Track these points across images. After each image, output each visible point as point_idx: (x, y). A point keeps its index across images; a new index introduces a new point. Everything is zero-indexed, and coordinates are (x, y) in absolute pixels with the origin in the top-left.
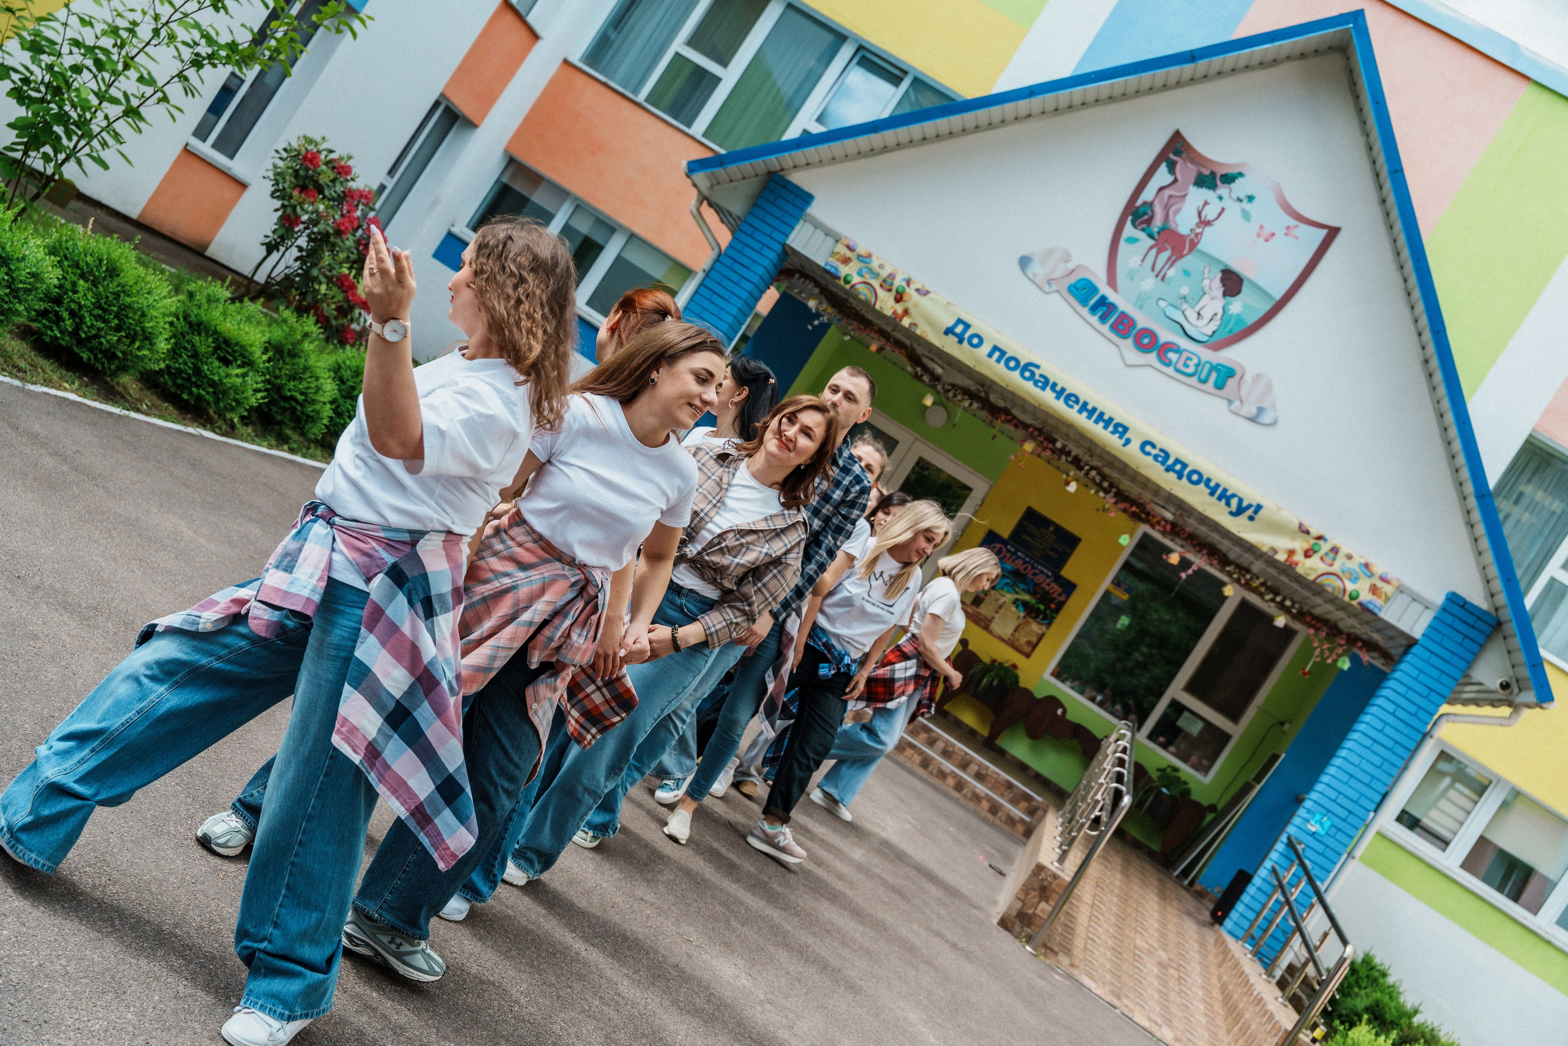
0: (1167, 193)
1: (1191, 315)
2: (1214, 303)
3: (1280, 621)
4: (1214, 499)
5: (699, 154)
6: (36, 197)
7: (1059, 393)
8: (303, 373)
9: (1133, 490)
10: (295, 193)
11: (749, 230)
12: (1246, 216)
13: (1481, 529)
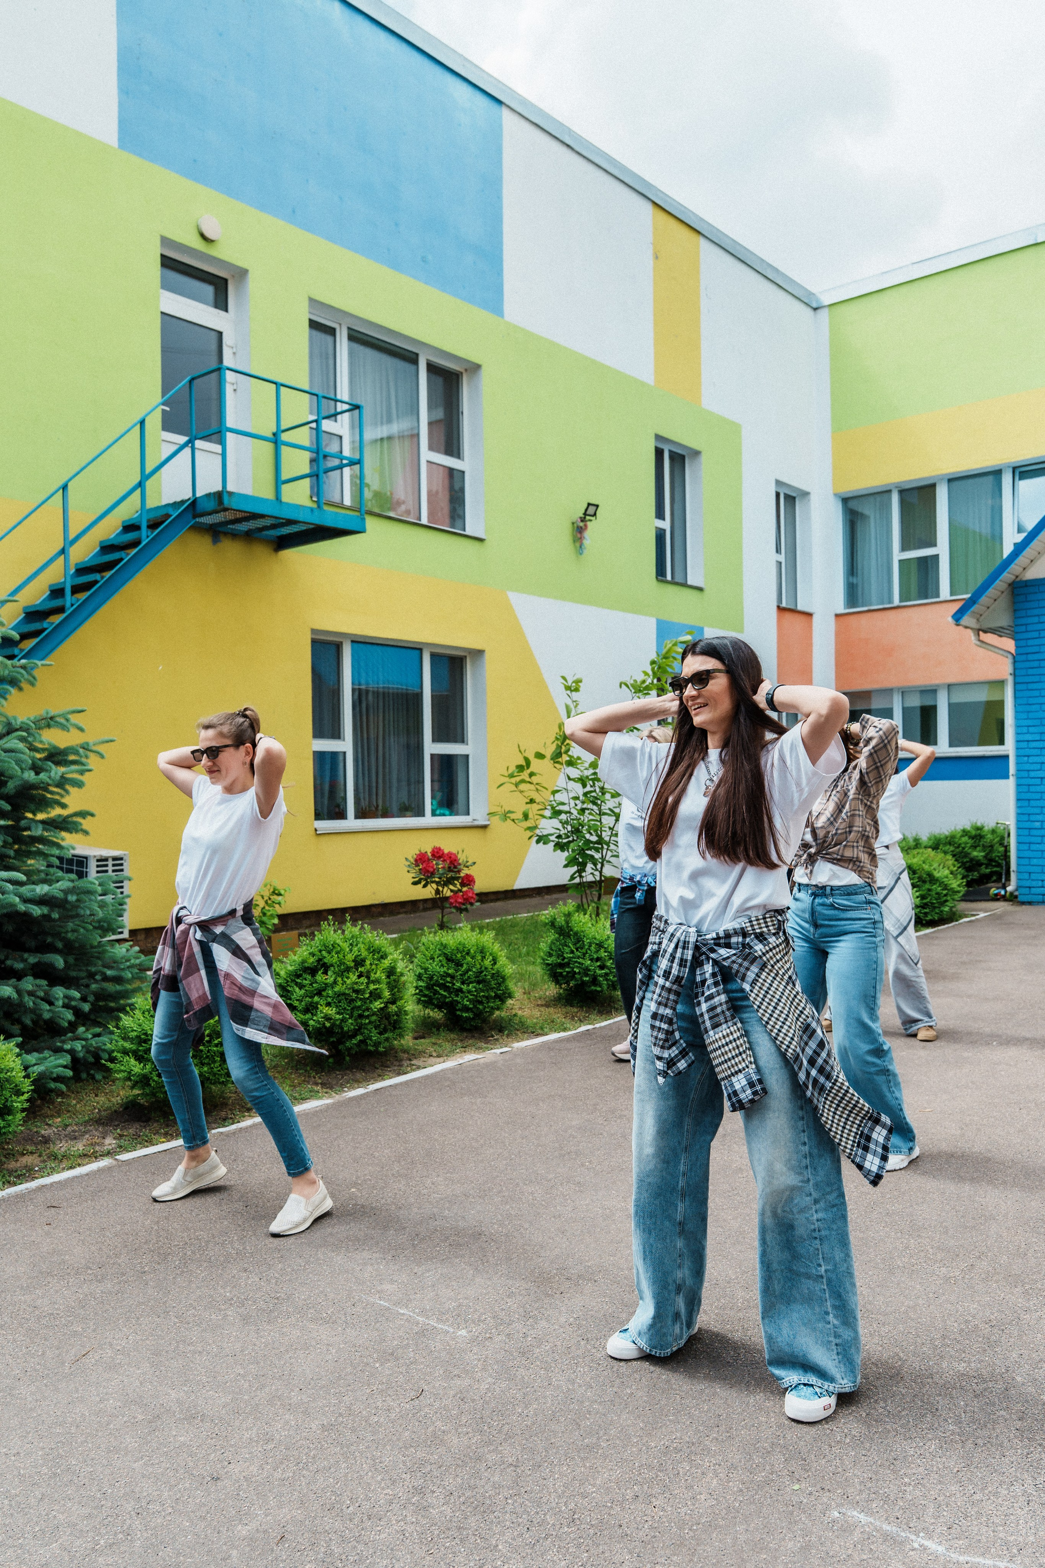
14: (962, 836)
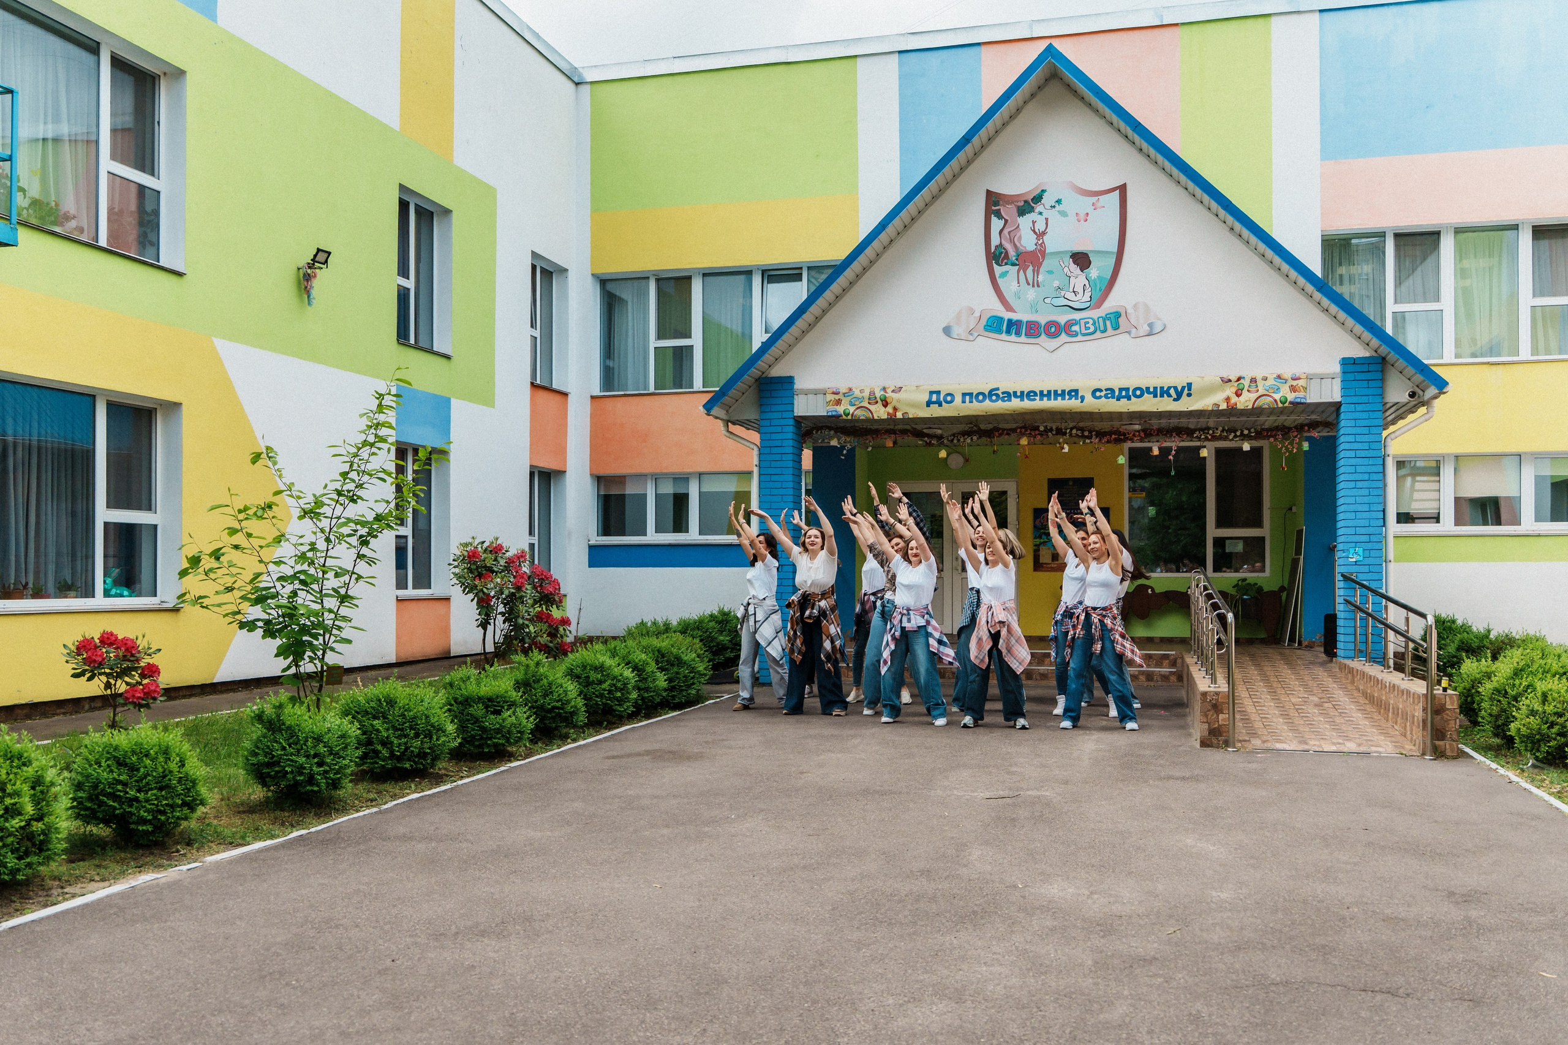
0: (1006, 232)
1: (1070, 295)
2: (1079, 279)
3: (1246, 447)
4: (1159, 399)
5: (707, 397)
6: (320, 690)
7: (1021, 396)
8: (551, 688)
9: (1106, 426)
10: (477, 582)
11: (767, 423)
12: (1063, 214)
14: (710, 621)
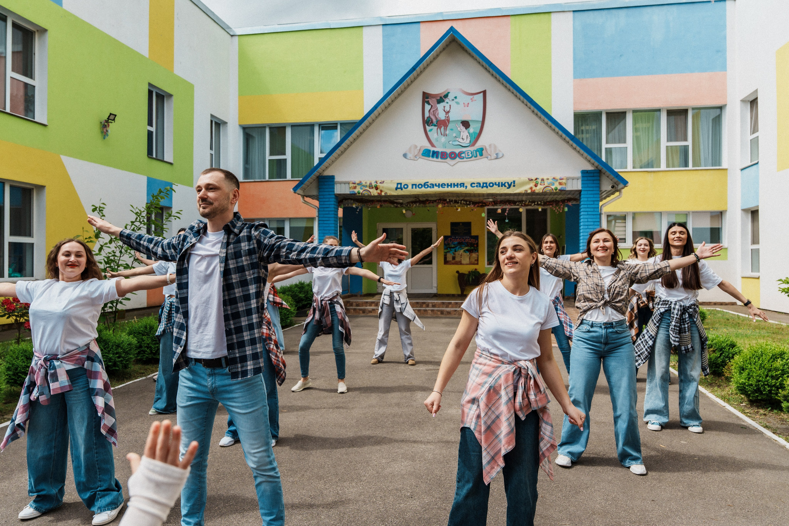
0: (432, 111)
1: (461, 140)
2: (465, 133)
3: (540, 209)
4: (500, 188)
5: (295, 184)
6: (115, 321)
7: (439, 186)
9: (477, 199)
11: (322, 196)
12: (458, 103)
13: (578, 148)
